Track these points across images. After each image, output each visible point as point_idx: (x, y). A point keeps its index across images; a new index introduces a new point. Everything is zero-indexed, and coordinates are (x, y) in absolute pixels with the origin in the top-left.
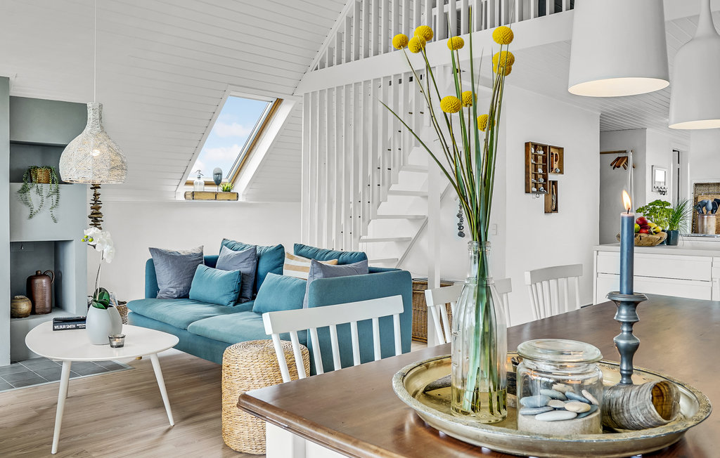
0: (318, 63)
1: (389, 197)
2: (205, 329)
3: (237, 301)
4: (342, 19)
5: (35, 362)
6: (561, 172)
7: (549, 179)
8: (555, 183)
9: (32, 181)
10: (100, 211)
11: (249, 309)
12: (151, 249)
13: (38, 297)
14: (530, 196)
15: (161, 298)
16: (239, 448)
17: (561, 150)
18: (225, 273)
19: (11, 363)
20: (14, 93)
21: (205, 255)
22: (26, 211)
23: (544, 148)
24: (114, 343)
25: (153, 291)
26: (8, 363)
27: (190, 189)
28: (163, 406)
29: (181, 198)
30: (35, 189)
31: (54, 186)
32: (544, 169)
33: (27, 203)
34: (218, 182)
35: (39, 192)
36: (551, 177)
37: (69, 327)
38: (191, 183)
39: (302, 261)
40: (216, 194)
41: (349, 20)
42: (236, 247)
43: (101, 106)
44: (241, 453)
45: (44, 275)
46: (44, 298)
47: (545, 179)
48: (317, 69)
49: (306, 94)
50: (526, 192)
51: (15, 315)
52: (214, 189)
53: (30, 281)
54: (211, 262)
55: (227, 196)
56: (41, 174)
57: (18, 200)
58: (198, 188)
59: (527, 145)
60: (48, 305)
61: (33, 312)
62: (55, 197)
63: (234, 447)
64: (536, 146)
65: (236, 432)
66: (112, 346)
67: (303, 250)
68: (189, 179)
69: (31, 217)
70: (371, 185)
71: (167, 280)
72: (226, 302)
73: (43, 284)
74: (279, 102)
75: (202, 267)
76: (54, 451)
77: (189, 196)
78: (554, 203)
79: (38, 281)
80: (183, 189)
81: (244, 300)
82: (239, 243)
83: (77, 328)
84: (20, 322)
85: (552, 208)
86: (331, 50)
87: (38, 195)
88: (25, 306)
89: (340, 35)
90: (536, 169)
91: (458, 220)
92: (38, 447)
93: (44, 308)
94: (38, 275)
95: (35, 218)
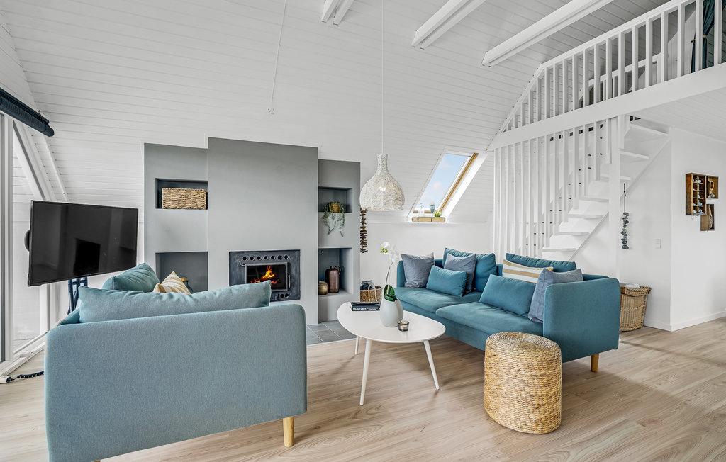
0: (507, 127)
1: (569, 219)
2: (452, 315)
3: (464, 293)
4: (527, 93)
5: (331, 323)
6: (716, 197)
7: (707, 203)
8: (712, 206)
9: (329, 211)
10: (366, 229)
11: (477, 300)
12: (402, 255)
13: (332, 282)
14: (689, 216)
15: (408, 287)
16: (504, 423)
17: (715, 179)
18: (454, 273)
19: (319, 322)
20: (320, 157)
21: (435, 259)
22: (326, 229)
23: (702, 178)
24: (402, 327)
25: (402, 281)
26: (316, 323)
27: (416, 215)
28: (429, 368)
29: (410, 221)
30: (331, 216)
31: (342, 214)
32: (702, 194)
33: (327, 225)
34: (432, 211)
35: (333, 218)
36: (708, 201)
37: (362, 309)
38: (416, 212)
39: (519, 267)
40: (432, 219)
41: (533, 93)
42: (456, 254)
43: (387, 156)
44: (505, 427)
45: (334, 269)
46: (335, 283)
47: (704, 204)
48: (505, 131)
49: (497, 149)
50: (687, 214)
51: (320, 293)
52: (430, 215)
53: (327, 272)
54: (440, 264)
55: (438, 219)
56: (335, 207)
57: (323, 222)
58: (420, 215)
59: (688, 176)
60: (337, 287)
61: (329, 291)
62: (342, 221)
63: (499, 420)
64: (695, 177)
65: (503, 410)
66: (400, 330)
67: (515, 258)
68: (416, 209)
69: (329, 233)
70: (554, 211)
71: (412, 276)
72: (457, 294)
73: (334, 274)
74: (475, 155)
75: (434, 267)
76: (361, 403)
77: (416, 220)
78: (711, 223)
79: (331, 272)
80: (412, 215)
81: (467, 292)
82: (458, 252)
83: (367, 310)
84: (323, 297)
85: (708, 226)
86: (517, 117)
87: (333, 219)
88: (325, 288)
89: (524, 105)
90: (695, 195)
91: (622, 236)
92: (349, 396)
93: (335, 289)
94: (332, 269)
95: (331, 234)
